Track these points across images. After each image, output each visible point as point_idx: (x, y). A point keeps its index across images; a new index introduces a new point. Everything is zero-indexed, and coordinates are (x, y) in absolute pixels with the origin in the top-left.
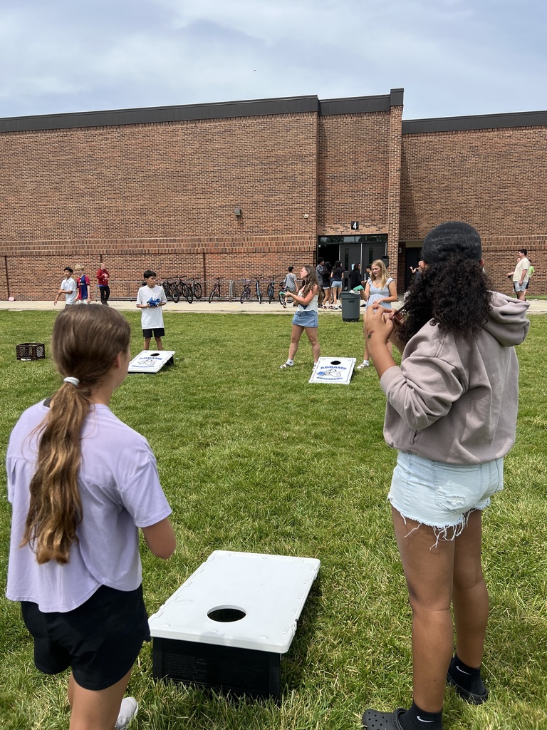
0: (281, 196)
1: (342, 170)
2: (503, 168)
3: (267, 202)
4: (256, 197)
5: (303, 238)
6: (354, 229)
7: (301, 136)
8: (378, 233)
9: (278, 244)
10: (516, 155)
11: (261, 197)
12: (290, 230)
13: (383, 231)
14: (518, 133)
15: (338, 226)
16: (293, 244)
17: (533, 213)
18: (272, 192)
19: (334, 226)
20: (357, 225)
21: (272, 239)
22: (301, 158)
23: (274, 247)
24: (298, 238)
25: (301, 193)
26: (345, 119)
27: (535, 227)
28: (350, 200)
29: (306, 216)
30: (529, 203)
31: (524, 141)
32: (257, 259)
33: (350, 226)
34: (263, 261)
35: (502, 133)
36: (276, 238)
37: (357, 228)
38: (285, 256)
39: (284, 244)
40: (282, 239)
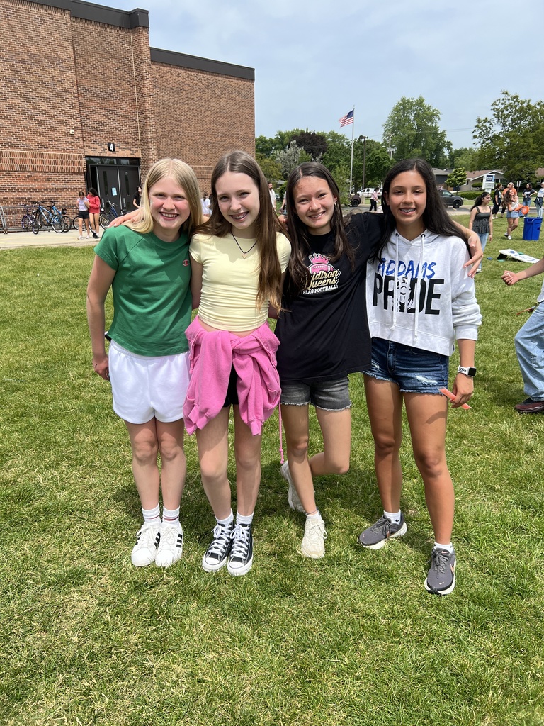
0: (41, 104)
1: (92, 83)
2: (177, 103)
3: (24, 109)
4: (9, 100)
5: (71, 157)
6: (111, 150)
7: (56, 36)
8: (132, 156)
9: (44, 162)
10: (184, 92)
11: (17, 102)
12: (56, 147)
13: (136, 155)
14: (184, 73)
15: (96, 146)
16: (62, 163)
17: (200, 147)
18: (29, 97)
19: (92, 146)
20: (114, 147)
21: (37, 155)
22: (58, 61)
23: (41, 166)
24: (66, 157)
25: (63, 104)
26: (89, 26)
27: (202, 158)
28: (104, 119)
29: (72, 131)
30: (197, 137)
31: (188, 81)
32: (21, 180)
33: (106, 147)
34: (29, 182)
35: (173, 69)
36: (41, 155)
37: (114, 150)
38: (54, 177)
39: (51, 162)
40: (48, 156)
